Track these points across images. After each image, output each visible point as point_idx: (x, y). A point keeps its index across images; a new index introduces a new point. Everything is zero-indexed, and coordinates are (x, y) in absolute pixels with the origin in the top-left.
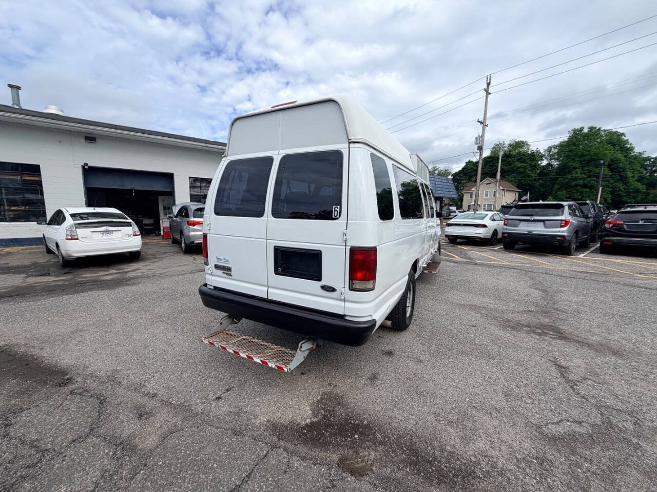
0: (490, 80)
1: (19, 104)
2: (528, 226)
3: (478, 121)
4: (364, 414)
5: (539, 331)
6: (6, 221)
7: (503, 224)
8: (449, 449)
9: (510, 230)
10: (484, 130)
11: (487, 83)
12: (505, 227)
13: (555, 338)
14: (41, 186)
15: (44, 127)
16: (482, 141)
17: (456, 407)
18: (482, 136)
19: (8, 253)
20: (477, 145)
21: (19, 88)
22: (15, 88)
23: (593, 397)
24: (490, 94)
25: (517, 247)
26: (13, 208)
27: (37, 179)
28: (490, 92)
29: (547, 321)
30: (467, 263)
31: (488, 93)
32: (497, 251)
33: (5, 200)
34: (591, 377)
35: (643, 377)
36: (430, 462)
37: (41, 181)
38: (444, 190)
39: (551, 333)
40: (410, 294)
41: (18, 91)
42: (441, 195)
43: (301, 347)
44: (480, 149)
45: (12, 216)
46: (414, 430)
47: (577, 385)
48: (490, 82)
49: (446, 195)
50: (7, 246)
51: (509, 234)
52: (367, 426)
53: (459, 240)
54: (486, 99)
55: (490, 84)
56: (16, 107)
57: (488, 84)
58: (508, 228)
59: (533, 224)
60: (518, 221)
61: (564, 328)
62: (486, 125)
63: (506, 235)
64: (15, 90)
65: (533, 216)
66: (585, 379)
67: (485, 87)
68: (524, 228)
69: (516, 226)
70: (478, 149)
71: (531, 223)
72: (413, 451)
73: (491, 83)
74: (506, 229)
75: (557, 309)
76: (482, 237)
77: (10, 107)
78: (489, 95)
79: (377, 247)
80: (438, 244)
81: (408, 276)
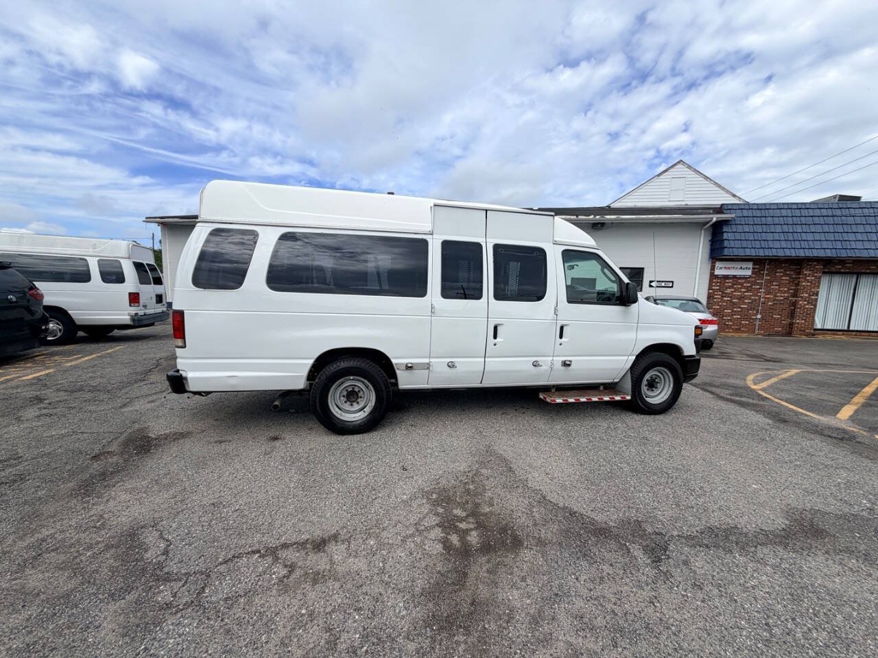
5: (465, 526)
8: (119, 484)
36: (103, 479)
39: (472, 539)
40: (372, 396)
46: (144, 468)
52: (147, 452)
72: (116, 472)
79: (185, 312)
80: (634, 357)
81: (311, 362)
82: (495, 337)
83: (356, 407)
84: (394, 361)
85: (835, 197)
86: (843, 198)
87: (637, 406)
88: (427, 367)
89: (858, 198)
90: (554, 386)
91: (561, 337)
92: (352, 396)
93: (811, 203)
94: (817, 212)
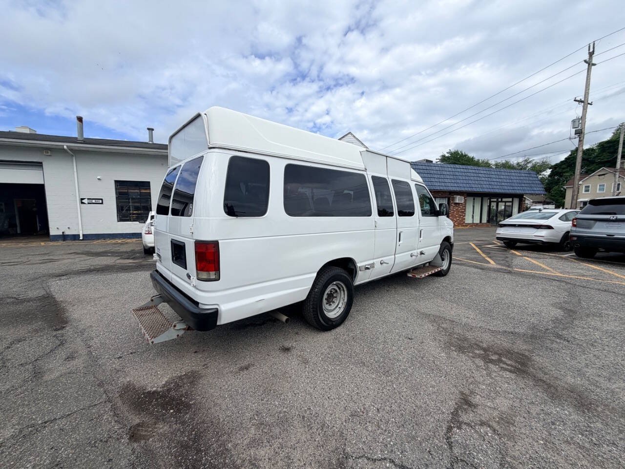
0: (594, 48)
1: (152, 141)
2: (607, 228)
3: (575, 100)
4: (199, 395)
5: (495, 357)
6: (131, 221)
7: (571, 225)
8: (230, 446)
9: (580, 232)
10: (585, 110)
11: (589, 53)
12: (574, 229)
13: (506, 370)
14: (150, 196)
15: (152, 155)
16: (583, 124)
17: (285, 412)
18: (583, 118)
19: (127, 243)
20: (574, 129)
21: (153, 130)
22: (151, 130)
23: (466, 447)
24: (594, 65)
25: (598, 254)
26: (135, 212)
27: (148, 191)
28: (594, 62)
29: (525, 347)
30: (498, 270)
31: (590, 64)
32: (565, 259)
33: (131, 207)
34: (495, 425)
35: (587, 445)
36: (199, 451)
37: (150, 193)
38: (523, 185)
39: (509, 362)
40: (344, 294)
41: (152, 132)
42: (518, 192)
43: (175, 326)
44: (580, 133)
45: (135, 217)
46: (221, 420)
47: (459, 428)
48: (593, 51)
49: (527, 192)
50: (130, 238)
51: (578, 237)
52: (188, 406)
53: (518, 244)
54: (588, 72)
55: (593, 53)
56: (151, 143)
57: (591, 54)
58: (578, 229)
59: (616, 224)
60: (592, 222)
61: (540, 359)
62: (589, 104)
63: (575, 239)
64: (151, 131)
65: (615, 214)
66: (482, 424)
67: (587, 57)
68: (600, 230)
69: (589, 227)
70: (575, 134)
71: (611, 224)
72: (197, 438)
73: (595, 53)
74: (575, 231)
75: (559, 337)
76: (544, 241)
77: (147, 143)
78: (593, 67)
79: (219, 241)
80: (439, 246)
81: (315, 275)
82: (400, 241)
83: (333, 306)
84: (359, 265)
85: (424, 160)
86: (428, 161)
87: (441, 274)
88: (372, 265)
89: (432, 162)
90: (412, 268)
91: (420, 237)
92: (331, 298)
93: (415, 162)
94: (421, 167)
